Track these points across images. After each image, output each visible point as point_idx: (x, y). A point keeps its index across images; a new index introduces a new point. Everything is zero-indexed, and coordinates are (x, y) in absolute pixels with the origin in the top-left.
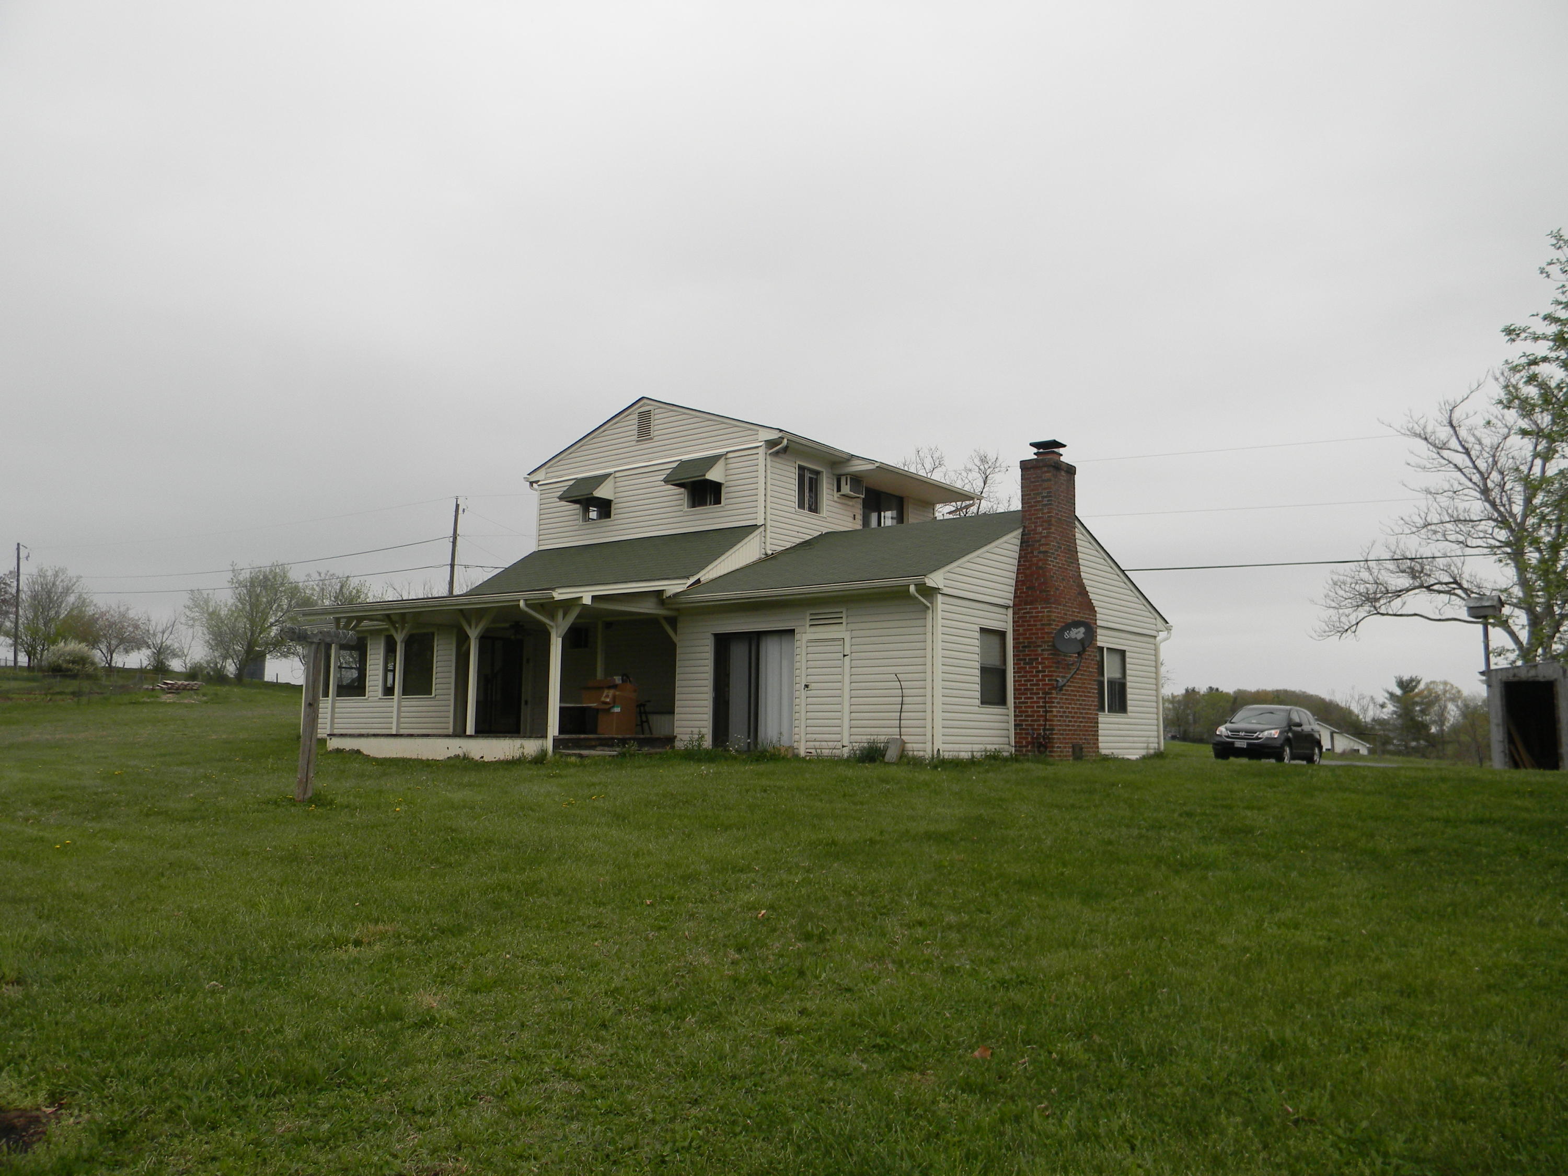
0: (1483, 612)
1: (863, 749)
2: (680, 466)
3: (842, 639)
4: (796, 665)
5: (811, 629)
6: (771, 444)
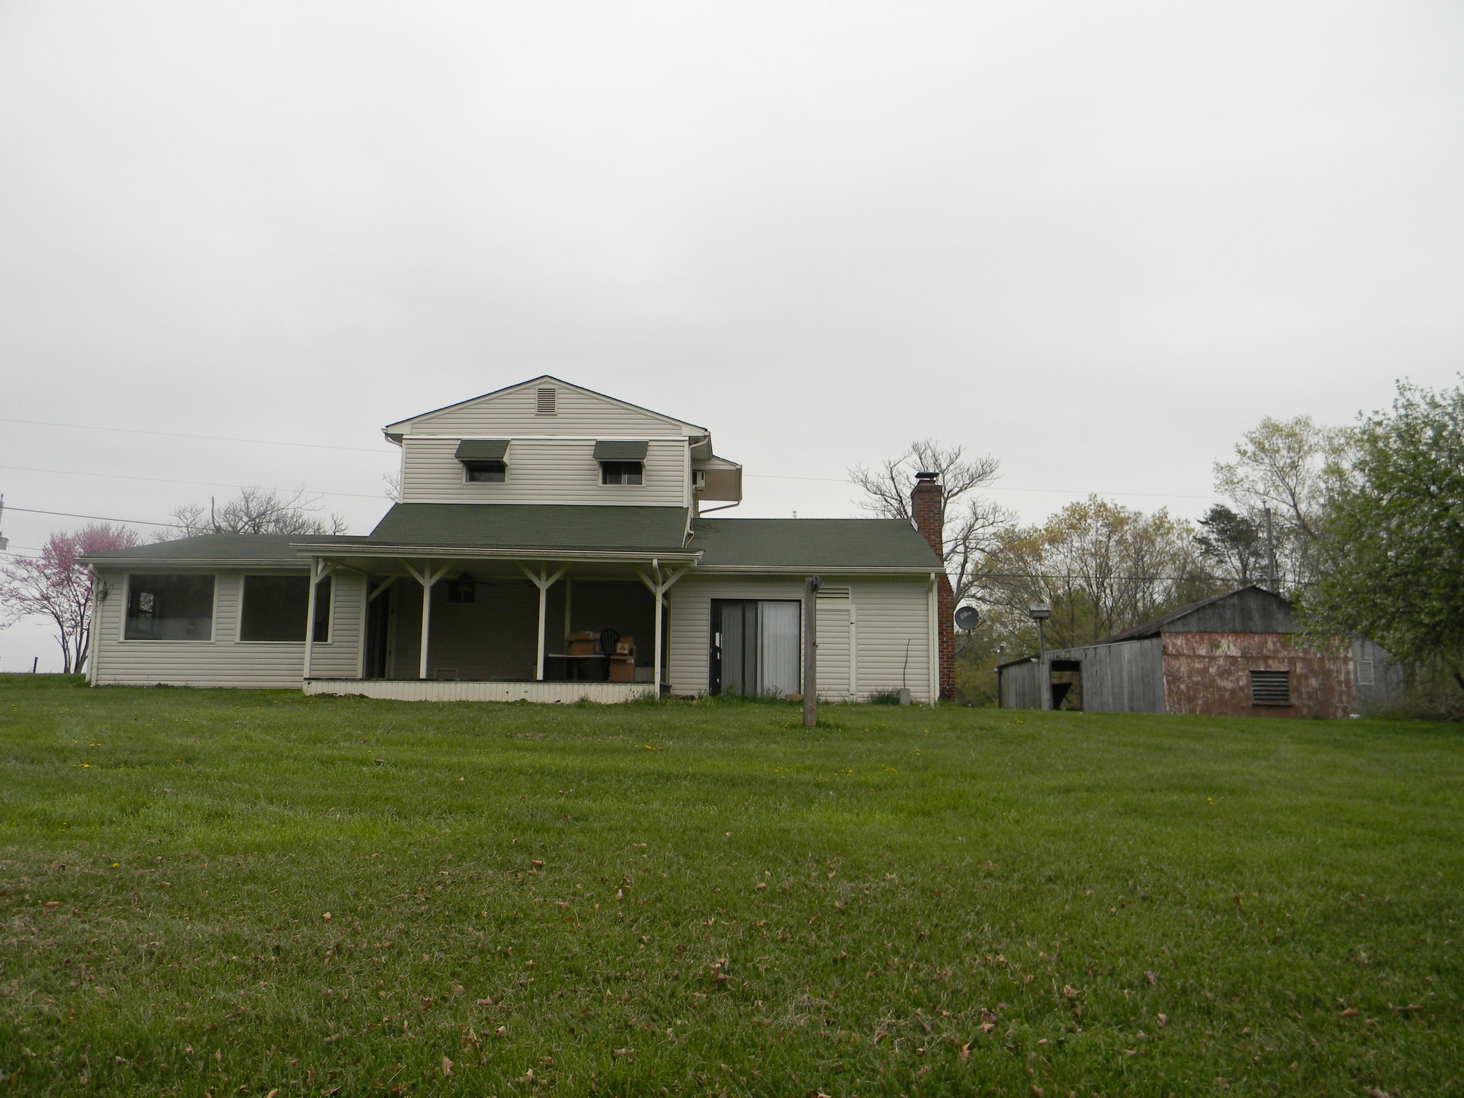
0: (1041, 615)
1: (872, 696)
2: (600, 445)
3: (848, 611)
4: (803, 629)
5: (818, 601)
6: (693, 440)
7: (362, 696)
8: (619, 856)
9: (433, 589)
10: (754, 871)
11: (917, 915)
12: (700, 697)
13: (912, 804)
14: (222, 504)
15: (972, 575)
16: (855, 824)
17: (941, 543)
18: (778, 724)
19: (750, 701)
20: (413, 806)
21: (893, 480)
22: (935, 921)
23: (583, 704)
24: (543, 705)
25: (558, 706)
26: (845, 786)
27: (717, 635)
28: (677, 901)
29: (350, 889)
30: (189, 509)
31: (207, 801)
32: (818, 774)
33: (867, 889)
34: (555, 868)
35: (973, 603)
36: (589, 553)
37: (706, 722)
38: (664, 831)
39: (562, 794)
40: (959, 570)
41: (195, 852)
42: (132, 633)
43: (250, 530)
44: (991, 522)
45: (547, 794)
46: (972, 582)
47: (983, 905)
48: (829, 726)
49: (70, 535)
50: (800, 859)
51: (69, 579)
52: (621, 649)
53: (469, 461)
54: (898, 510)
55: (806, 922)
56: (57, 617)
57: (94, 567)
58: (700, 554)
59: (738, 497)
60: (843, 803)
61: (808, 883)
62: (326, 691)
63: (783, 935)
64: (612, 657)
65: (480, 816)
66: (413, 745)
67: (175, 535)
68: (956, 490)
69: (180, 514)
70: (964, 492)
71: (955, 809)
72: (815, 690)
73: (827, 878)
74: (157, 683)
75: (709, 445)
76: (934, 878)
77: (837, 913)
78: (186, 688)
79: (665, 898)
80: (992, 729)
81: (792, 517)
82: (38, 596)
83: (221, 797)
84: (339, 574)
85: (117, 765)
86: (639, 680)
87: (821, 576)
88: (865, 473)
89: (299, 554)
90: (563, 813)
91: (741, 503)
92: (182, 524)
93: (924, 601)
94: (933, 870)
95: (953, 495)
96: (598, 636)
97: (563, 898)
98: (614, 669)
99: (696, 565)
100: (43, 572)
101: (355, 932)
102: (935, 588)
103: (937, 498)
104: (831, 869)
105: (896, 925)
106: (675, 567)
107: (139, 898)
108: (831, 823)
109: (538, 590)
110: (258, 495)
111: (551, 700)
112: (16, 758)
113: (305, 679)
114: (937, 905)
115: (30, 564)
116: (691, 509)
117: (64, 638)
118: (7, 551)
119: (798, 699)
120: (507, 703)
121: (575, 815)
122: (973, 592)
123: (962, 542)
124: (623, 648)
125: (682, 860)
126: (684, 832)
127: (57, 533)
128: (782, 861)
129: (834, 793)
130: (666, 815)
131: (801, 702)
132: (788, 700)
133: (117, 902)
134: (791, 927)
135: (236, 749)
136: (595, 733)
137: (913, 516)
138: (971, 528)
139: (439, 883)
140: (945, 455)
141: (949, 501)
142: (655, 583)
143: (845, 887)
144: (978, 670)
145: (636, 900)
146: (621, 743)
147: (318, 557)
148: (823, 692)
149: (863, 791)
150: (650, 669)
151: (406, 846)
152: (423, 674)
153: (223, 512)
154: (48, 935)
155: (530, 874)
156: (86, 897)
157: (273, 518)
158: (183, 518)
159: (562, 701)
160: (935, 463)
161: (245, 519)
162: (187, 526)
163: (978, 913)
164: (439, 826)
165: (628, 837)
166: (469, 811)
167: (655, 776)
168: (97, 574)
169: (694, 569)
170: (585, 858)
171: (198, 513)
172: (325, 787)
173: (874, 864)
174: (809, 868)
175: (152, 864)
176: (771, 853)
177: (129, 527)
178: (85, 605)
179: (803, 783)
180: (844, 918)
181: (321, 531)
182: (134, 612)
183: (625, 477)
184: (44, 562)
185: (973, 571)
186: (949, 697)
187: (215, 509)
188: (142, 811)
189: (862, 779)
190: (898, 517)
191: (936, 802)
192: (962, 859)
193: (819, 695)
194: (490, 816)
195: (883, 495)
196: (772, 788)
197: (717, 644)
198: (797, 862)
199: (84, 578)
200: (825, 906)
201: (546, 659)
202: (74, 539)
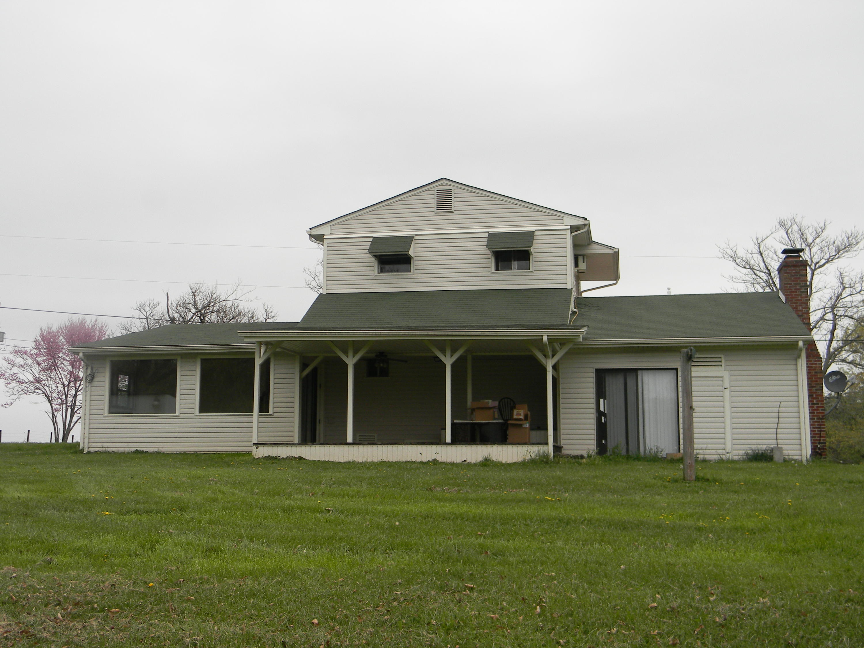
1: (747, 454)
2: (492, 237)
3: (722, 377)
4: (680, 394)
5: (693, 369)
6: (574, 228)
7: (300, 458)
8: (534, 582)
9: (356, 366)
10: (647, 594)
11: (785, 629)
12: (589, 456)
13: (783, 545)
14: (174, 299)
15: (842, 340)
16: (732, 560)
17: (808, 313)
18: (661, 478)
19: (634, 459)
20: (362, 544)
21: (761, 254)
22: (801, 633)
23: (486, 463)
24: (453, 464)
25: (465, 465)
26: (723, 530)
27: (602, 401)
28: (584, 615)
29: (328, 603)
30: (147, 304)
31: (204, 540)
32: (698, 520)
33: (743, 609)
34: (484, 590)
35: (844, 367)
36: (487, 332)
37: (596, 477)
38: (569, 564)
39: (480, 535)
40: (828, 337)
41: (206, 576)
42: (114, 409)
43: (197, 319)
44: (858, 290)
45: (468, 535)
46: (842, 347)
47: (843, 622)
48: (708, 480)
49: (54, 329)
50: (685, 586)
51: (55, 365)
52: (517, 414)
53: (380, 255)
54: (767, 282)
55: (692, 633)
56: (48, 397)
57: (84, 355)
58: (584, 329)
59: (616, 277)
60: (722, 544)
61: (693, 604)
62: (271, 455)
63: (673, 641)
64: (510, 422)
65: (417, 551)
66: (352, 497)
67: (137, 327)
68: (823, 261)
69: (141, 308)
70: (831, 263)
71: (822, 549)
72: (693, 449)
73: (709, 601)
74: (135, 449)
75: (589, 232)
76: (801, 602)
77: (717, 626)
78: (158, 453)
79: (575, 613)
80: (860, 482)
81: (666, 294)
82: (32, 380)
83: (214, 537)
84: (276, 354)
85: (128, 512)
86: (534, 441)
87: (695, 347)
88: (734, 249)
89: (246, 340)
90: (483, 550)
91: (619, 282)
92: (142, 316)
93: (793, 367)
94: (800, 596)
95: (820, 267)
96: (496, 403)
97: (493, 612)
98: (511, 432)
99: (581, 339)
100: (35, 360)
101: (338, 635)
102: (804, 354)
103: (803, 272)
104: (712, 594)
105: (768, 636)
106: (562, 342)
107: (175, 608)
108: (711, 559)
109: (444, 365)
110: (202, 289)
111: (458, 460)
112: (53, 508)
113: (254, 444)
114: (803, 622)
115: (25, 353)
116: (574, 289)
117: (53, 414)
118: (4, 343)
119: (678, 458)
120: (421, 463)
121: (494, 551)
122: (844, 356)
123: (830, 310)
124: (518, 414)
125: (586, 586)
126: (585, 566)
127: (45, 327)
128: (670, 587)
129: (714, 535)
130: (569, 552)
131: (681, 460)
132: (669, 458)
133: (160, 610)
134: (679, 637)
135: (214, 500)
136: (501, 487)
137: (781, 288)
138: (839, 297)
139: (395, 600)
140: (811, 229)
141: (816, 272)
142: (546, 356)
143: (724, 607)
144: (851, 429)
145: (552, 614)
146: (525, 495)
147: (261, 342)
148: (701, 451)
149: (739, 534)
150: (543, 432)
151: (363, 573)
152: (350, 439)
153: (175, 305)
154: (118, 631)
155: (465, 594)
156: (136, 606)
157: (215, 309)
158: (143, 311)
159: (468, 461)
160: (801, 238)
161: (193, 311)
162: (147, 318)
163: (838, 629)
164: (385, 559)
165: (539, 568)
166: (408, 548)
167: (557, 521)
168: (85, 360)
169: (580, 344)
170: (507, 582)
171: (155, 306)
172: (290, 530)
173: (749, 591)
174: (692, 592)
175: (177, 584)
176: (660, 581)
177: (101, 320)
178: (68, 385)
179: (685, 527)
180: (724, 630)
181: (254, 318)
182: (114, 391)
183: (515, 264)
184: (36, 351)
185: (844, 336)
186: (821, 454)
187: (170, 303)
188: (157, 546)
189: (738, 524)
190: (768, 290)
191: (805, 543)
192: (825, 587)
193: (697, 454)
194: (424, 552)
195: (752, 269)
196: (658, 531)
197: (602, 409)
198: (682, 588)
199: (66, 363)
200: (708, 621)
201: (453, 425)
202: (58, 331)
